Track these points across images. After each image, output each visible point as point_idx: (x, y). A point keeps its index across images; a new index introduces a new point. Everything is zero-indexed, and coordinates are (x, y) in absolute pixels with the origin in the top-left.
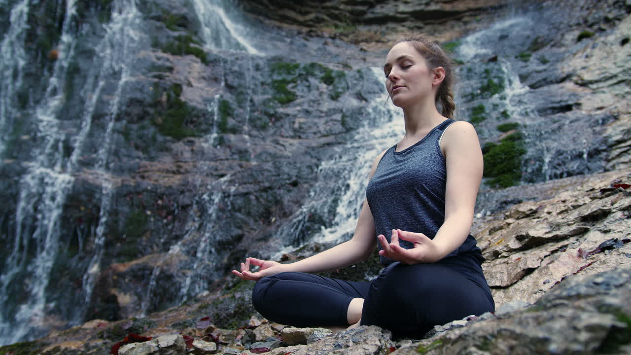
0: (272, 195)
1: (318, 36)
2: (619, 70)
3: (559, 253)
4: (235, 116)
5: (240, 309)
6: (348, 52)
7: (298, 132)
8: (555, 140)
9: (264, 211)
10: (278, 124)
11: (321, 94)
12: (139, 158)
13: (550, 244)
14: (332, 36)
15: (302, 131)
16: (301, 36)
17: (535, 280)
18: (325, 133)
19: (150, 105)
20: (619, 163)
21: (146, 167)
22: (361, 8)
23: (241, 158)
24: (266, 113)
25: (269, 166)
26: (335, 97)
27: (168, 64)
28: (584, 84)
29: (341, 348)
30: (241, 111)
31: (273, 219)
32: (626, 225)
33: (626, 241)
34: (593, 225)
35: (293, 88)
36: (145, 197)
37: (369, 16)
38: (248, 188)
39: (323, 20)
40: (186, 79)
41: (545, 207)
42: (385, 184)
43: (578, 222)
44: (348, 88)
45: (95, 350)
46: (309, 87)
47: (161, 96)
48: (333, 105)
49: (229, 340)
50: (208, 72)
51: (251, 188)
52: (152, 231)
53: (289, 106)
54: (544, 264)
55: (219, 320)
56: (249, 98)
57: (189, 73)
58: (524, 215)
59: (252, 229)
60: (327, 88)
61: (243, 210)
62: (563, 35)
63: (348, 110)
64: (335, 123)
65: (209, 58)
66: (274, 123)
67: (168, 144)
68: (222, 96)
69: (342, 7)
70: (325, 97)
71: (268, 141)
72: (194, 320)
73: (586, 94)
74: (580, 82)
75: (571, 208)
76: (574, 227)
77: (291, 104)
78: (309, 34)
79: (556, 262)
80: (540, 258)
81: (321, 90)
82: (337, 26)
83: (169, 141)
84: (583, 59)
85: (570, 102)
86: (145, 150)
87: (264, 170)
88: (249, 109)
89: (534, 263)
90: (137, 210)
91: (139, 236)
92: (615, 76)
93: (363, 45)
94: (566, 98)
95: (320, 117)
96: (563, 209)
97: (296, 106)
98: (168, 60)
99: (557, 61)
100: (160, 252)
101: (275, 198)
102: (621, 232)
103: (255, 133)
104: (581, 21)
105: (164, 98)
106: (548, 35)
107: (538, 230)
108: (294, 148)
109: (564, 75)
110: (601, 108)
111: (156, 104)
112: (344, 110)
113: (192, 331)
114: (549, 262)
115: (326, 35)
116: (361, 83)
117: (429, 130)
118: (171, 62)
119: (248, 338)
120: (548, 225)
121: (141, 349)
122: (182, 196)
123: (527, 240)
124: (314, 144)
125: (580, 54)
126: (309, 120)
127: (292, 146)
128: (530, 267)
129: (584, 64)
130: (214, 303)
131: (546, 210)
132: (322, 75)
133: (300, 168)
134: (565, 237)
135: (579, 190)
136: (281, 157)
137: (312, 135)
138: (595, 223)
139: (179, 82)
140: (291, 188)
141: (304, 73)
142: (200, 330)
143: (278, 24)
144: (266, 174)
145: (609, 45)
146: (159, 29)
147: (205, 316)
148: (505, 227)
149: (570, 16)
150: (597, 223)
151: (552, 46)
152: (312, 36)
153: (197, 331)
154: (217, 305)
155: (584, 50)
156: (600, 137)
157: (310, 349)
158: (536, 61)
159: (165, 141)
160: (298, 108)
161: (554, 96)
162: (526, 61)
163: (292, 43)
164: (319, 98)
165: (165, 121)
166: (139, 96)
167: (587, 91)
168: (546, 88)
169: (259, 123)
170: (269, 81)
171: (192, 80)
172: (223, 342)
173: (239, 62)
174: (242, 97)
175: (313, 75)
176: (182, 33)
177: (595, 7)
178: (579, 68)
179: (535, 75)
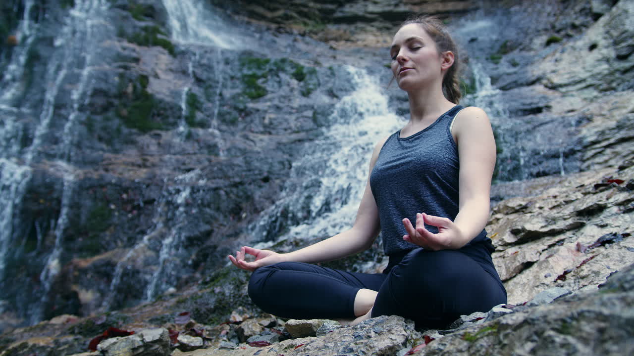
0: (243, 191)
1: (287, 32)
2: (588, 74)
3: (556, 248)
4: (203, 109)
5: (220, 304)
6: (318, 50)
7: (269, 127)
8: (530, 140)
9: (234, 206)
10: (248, 119)
11: (292, 90)
12: (102, 150)
13: (547, 238)
14: (302, 32)
15: (272, 126)
16: (271, 32)
17: (535, 274)
18: (296, 130)
19: (116, 97)
20: (593, 164)
21: (110, 160)
22: (330, 6)
23: (210, 153)
24: (236, 108)
25: (239, 161)
26: (306, 93)
27: (134, 55)
28: (554, 87)
29: (362, 339)
30: (210, 105)
31: (244, 215)
32: (622, 220)
33: (626, 235)
34: (589, 220)
35: (264, 83)
36: (109, 191)
37: (338, 14)
38: (217, 183)
39: (291, 18)
40: (153, 70)
41: (536, 202)
42: (393, 171)
43: (574, 216)
44: (319, 85)
45: (66, 346)
46: (279, 82)
47: (127, 86)
48: (304, 101)
49: (213, 335)
50: (176, 64)
51: (221, 182)
52: (116, 225)
53: (259, 102)
54: (542, 258)
55: (199, 315)
56: (218, 91)
57: (156, 64)
58: (513, 211)
59: (222, 225)
60: (298, 84)
61: (212, 206)
62: (531, 40)
63: (319, 107)
64: (306, 119)
65: (176, 50)
66: (243, 118)
67: (134, 137)
68: (190, 90)
69: (311, 4)
70: (296, 93)
71: (238, 137)
72: (173, 315)
73: (556, 98)
74: (550, 85)
75: (564, 203)
76: (570, 221)
77: (261, 99)
78: (279, 31)
79: (556, 255)
80: (538, 252)
81: (292, 86)
82: (305, 24)
83: (135, 134)
84: (553, 63)
85: (541, 105)
86: (109, 142)
87: (234, 165)
88: (218, 103)
89: (532, 256)
90: (100, 204)
91: (103, 230)
92: (584, 80)
93: (333, 44)
94: (535, 101)
95: (291, 113)
96: (556, 204)
97: (266, 101)
98: (134, 50)
99: (527, 65)
100: (125, 247)
101: (245, 193)
102: (619, 226)
103: (224, 127)
104: (549, 27)
105: (130, 89)
106: (517, 40)
107: (533, 224)
108: (264, 144)
109: (533, 78)
110: (572, 111)
111: (121, 95)
112: (315, 107)
113: (171, 327)
114: (547, 255)
115: (296, 32)
116: (333, 80)
117: (439, 115)
118: (138, 53)
119: (235, 334)
120: (543, 219)
121: (124, 343)
122: (148, 190)
123: (523, 234)
124: (285, 140)
125: (548, 59)
126: (280, 116)
127: (262, 143)
128: (529, 260)
129: (553, 68)
130: (192, 298)
131: (538, 205)
132: (293, 71)
133: (271, 164)
134: (561, 232)
135: (567, 187)
136: (252, 152)
137: (283, 131)
138: (590, 218)
139: (145, 74)
140: (263, 184)
141: (275, 68)
142: (180, 325)
143: (246, 19)
144: (236, 169)
145: (578, 50)
146: (125, 18)
147: (184, 311)
148: (494, 222)
149: (537, 21)
150: (593, 217)
151: (521, 50)
152: (280, 33)
153: (177, 327)
154: (196, 299)
155: (554, 54)
156: (575, 138)
157: (327, 340)
158: (507, 64)
159: (131, 134)
160: (269, 104)
161: (526, 98)
162: (497, 63)
163: (261, 38)
164: (289, 94)
165: (130, 112)
166: (103, 86)
167: (557, 94)
168: (516, 90)
169: (228, 117)
170: (239, 75)
171: (159, 72)
172: (207, 337)
173: (208, 55)
174: (211, 91)
175: (283, 70)
176: (149, 23)
177: (561, 13)
178: (549, 71)
179: (505, 77)
